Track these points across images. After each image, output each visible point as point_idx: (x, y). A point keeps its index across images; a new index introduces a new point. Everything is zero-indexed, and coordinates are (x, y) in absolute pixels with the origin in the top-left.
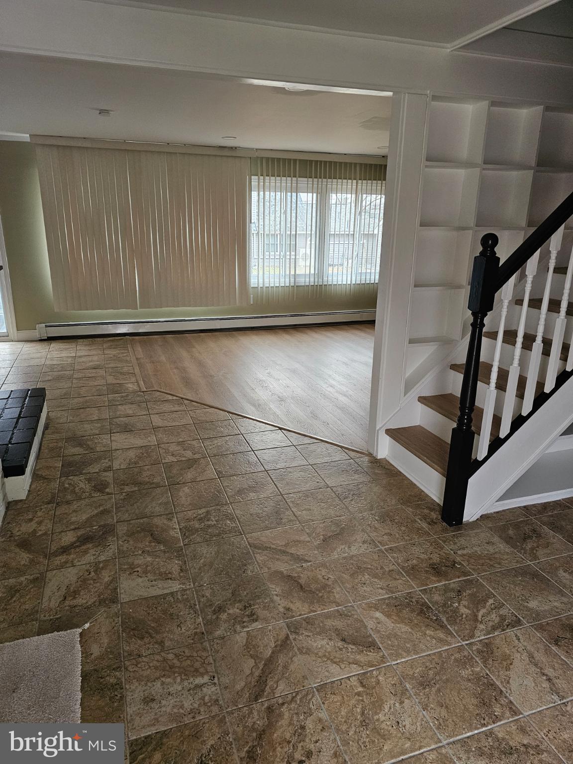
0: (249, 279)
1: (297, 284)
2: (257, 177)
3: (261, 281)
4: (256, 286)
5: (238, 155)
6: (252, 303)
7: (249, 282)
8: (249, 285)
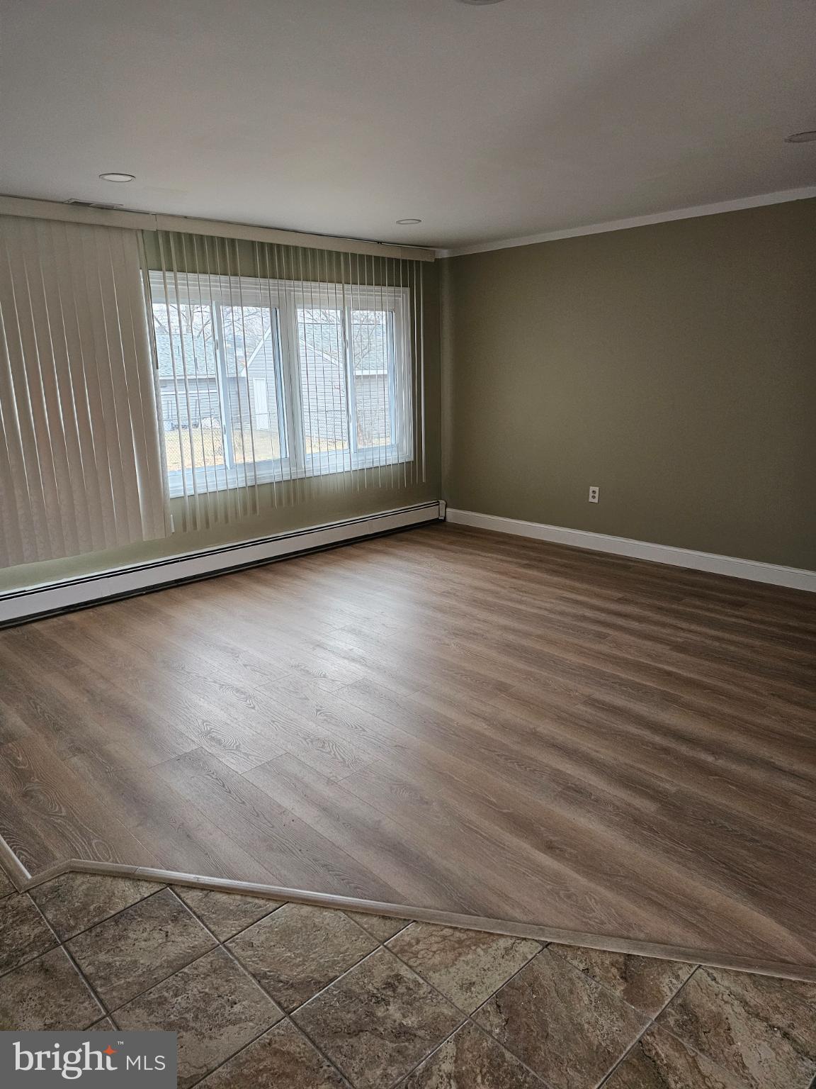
0: (165, 483)
1: (259, 482)
2: (160, 273)
3: (189, 483)
4: (182, 494)
5: (115, 224)
6: (173, 531)
7: (166, 489)
8: (166, 495)
